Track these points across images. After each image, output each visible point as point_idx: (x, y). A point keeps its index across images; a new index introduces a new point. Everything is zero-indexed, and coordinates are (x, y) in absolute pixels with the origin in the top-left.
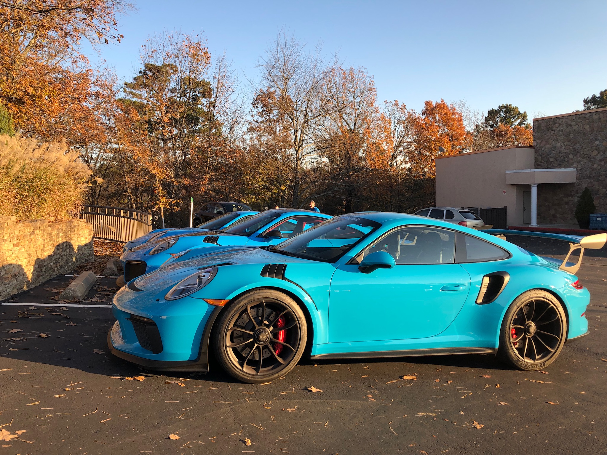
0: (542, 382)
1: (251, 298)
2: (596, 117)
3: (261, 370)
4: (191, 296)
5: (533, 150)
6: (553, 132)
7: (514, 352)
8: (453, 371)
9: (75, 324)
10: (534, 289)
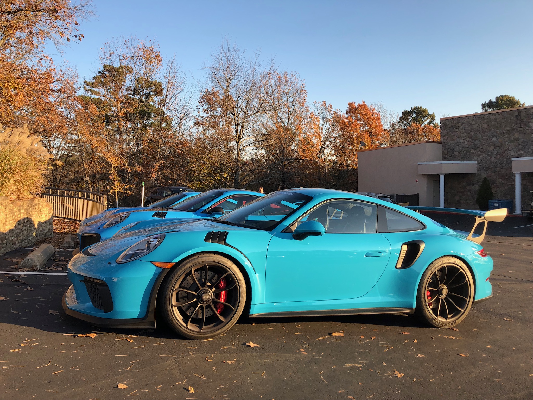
0: (453, 338)
1: (196, 262)
2: (492, 117)
3: (204, 327)
4: (139, 259)
5: (441, 145)
6: (457, 130)
7: (429, 311)
8: (376, 328)
9: (33, 289)
10: (446, 256)
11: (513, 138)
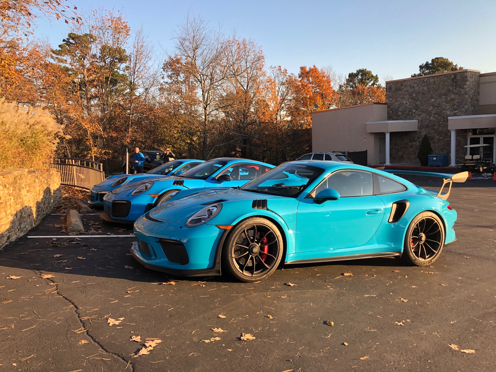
0: (433, 273)
1: (247, 223)
2: (432, 80)
3: (255, 272)
4: (206, 223)
5: (387, 105)
6: (400, 92)
7: (412, 255)
8: (374, 269)
9: (96, 250)
10: (425, 211)
11: (449, 98)
